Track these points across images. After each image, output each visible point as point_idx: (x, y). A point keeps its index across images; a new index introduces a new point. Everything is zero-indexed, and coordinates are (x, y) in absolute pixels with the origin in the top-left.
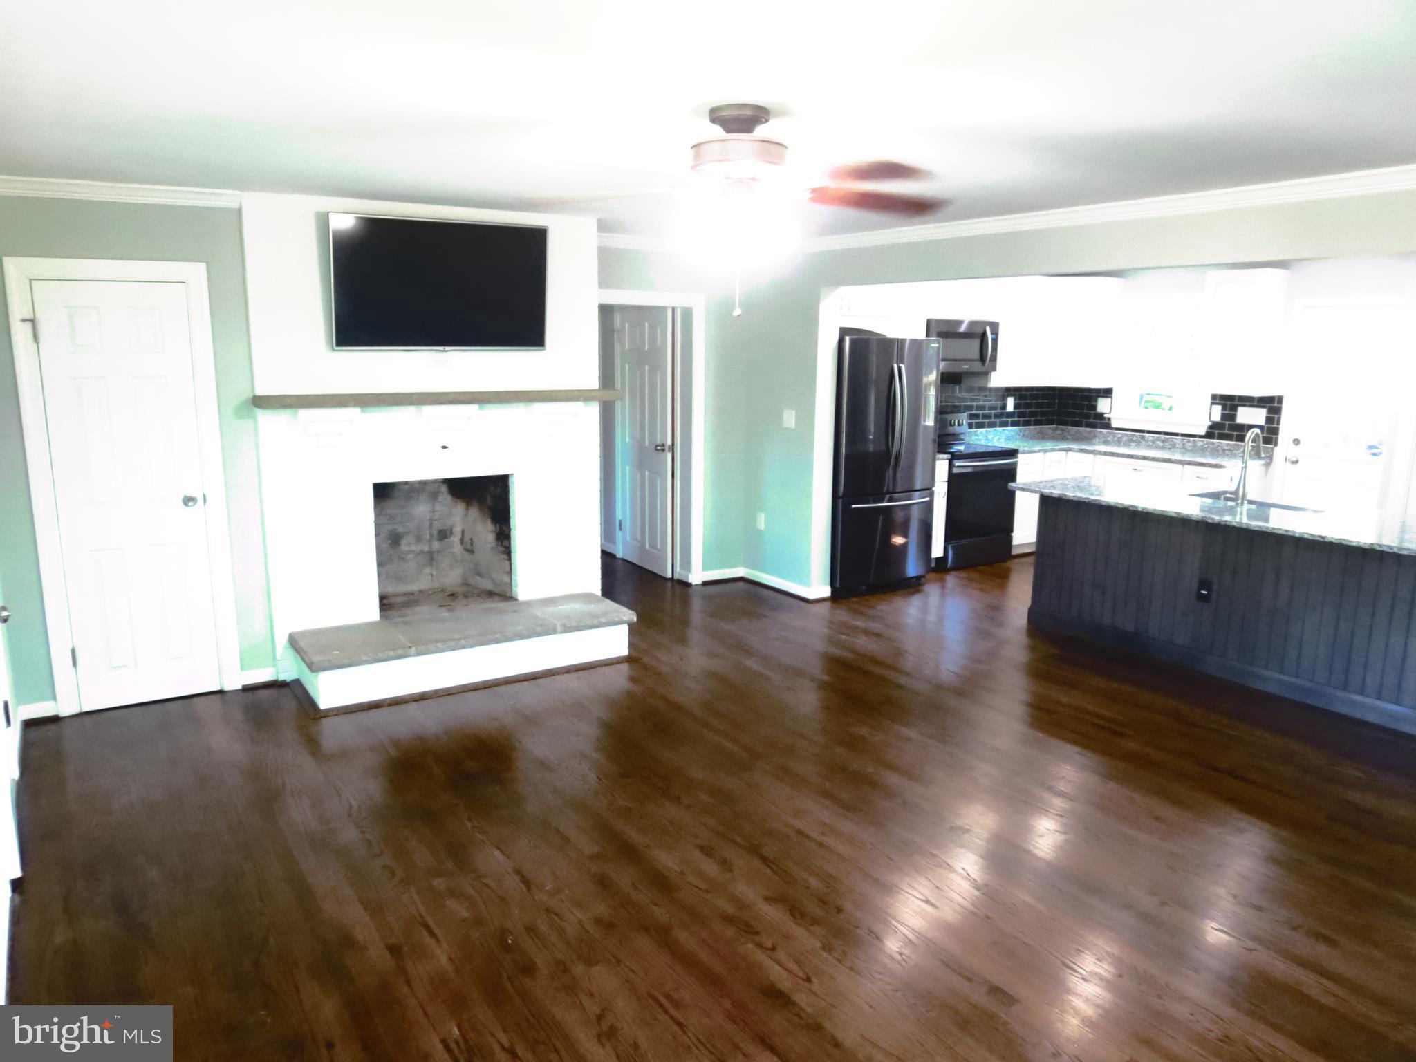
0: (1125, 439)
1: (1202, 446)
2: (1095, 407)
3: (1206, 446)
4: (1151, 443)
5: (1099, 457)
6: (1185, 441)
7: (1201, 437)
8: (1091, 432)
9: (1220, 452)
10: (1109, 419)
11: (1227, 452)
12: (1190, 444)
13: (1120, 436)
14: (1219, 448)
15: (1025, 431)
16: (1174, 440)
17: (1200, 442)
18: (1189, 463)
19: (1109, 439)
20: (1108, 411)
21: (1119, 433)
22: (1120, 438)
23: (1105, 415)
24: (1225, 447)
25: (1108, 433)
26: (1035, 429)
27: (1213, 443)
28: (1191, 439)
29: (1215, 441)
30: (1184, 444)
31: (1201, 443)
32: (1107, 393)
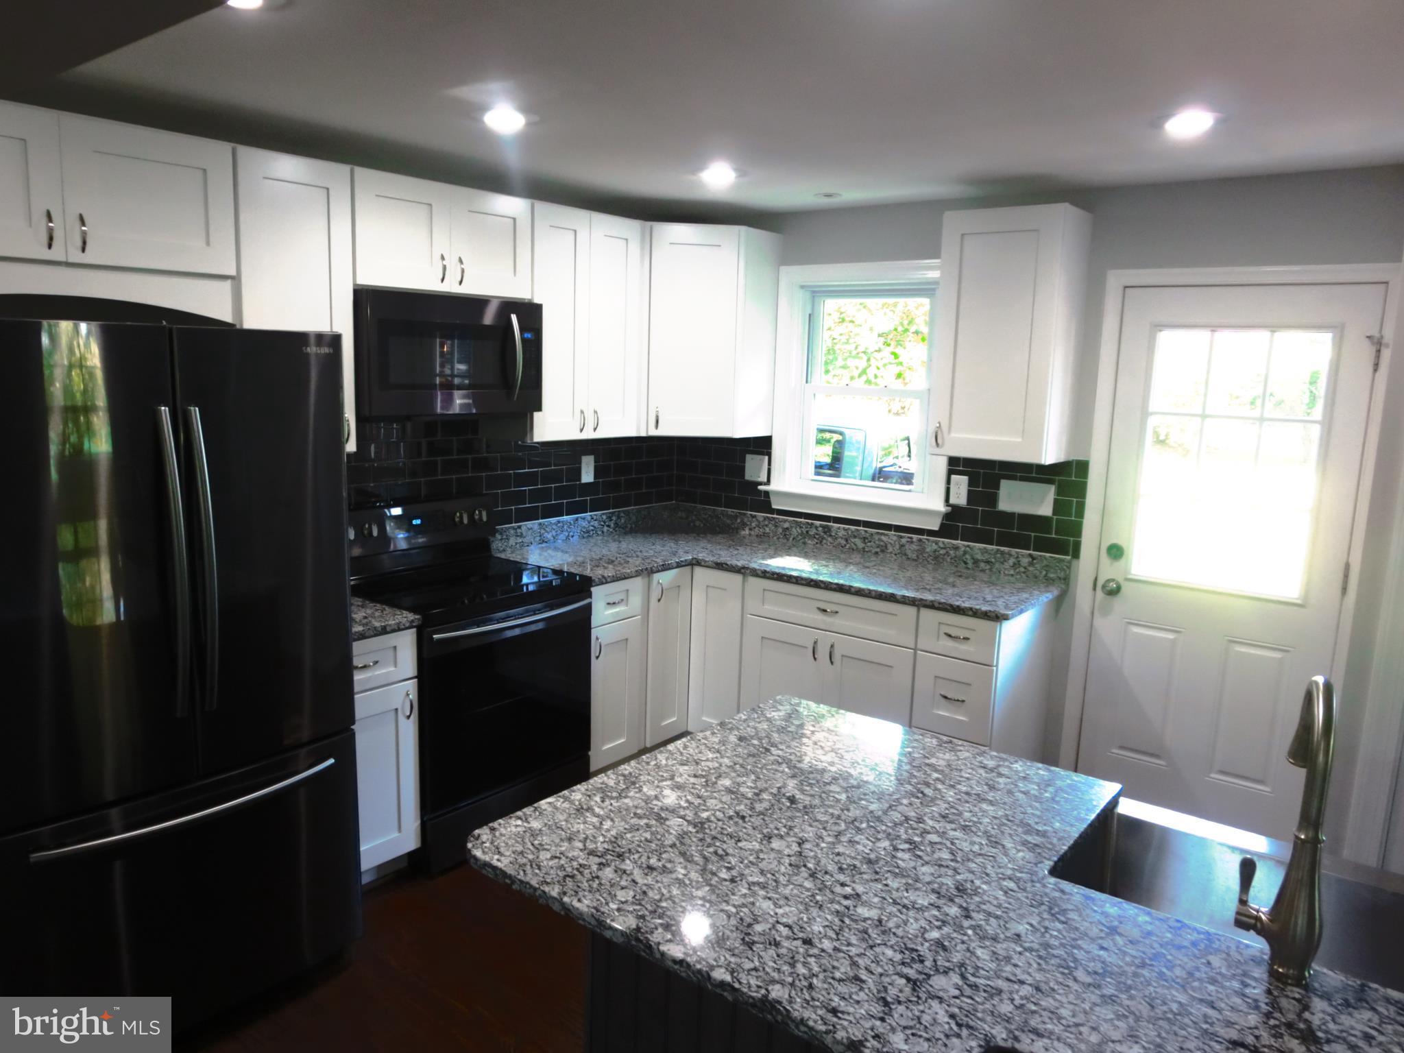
0: (795, 531)
1: (935, 551)
2: (742, 470)
3: (942, 552)
4: (843, 542)
5: (752, 581)
6: (904, 541)
7: (931, 533)
8: (736, 517)
9: (970, 565)
10: (767, 493)
11: (982, 565)
12: (914, 547)
13: (786, 525)
14: (967, 556)
15: (619, 517)
16: (883, 538)
17: (932, 544)
18: (932, 606)
19: (767, 530)
20: (764, 478)
21: (786, 521)
22: (787, 528)
23: (761, 487)
24: (979, 557)
25: (765, 518)
26: (639, 511)
27: (956, 548)
28: (915, 537)
29: (958, 542)
30: (902, 546)
31: (935, 547)
32: (762, 445)
